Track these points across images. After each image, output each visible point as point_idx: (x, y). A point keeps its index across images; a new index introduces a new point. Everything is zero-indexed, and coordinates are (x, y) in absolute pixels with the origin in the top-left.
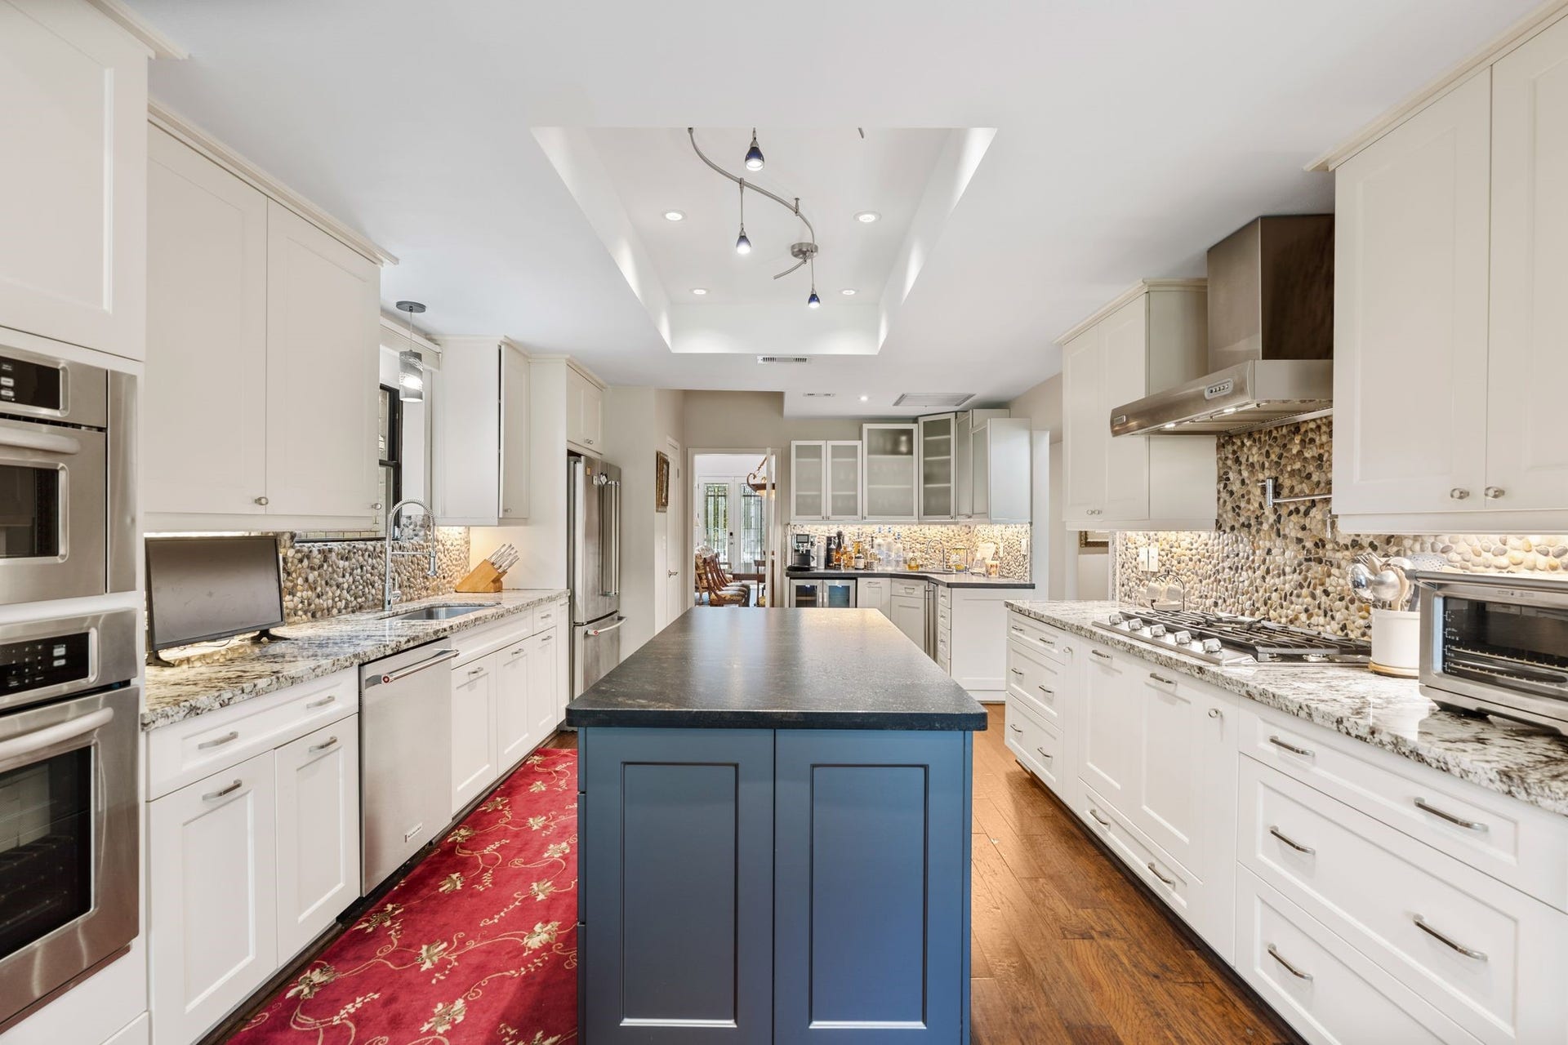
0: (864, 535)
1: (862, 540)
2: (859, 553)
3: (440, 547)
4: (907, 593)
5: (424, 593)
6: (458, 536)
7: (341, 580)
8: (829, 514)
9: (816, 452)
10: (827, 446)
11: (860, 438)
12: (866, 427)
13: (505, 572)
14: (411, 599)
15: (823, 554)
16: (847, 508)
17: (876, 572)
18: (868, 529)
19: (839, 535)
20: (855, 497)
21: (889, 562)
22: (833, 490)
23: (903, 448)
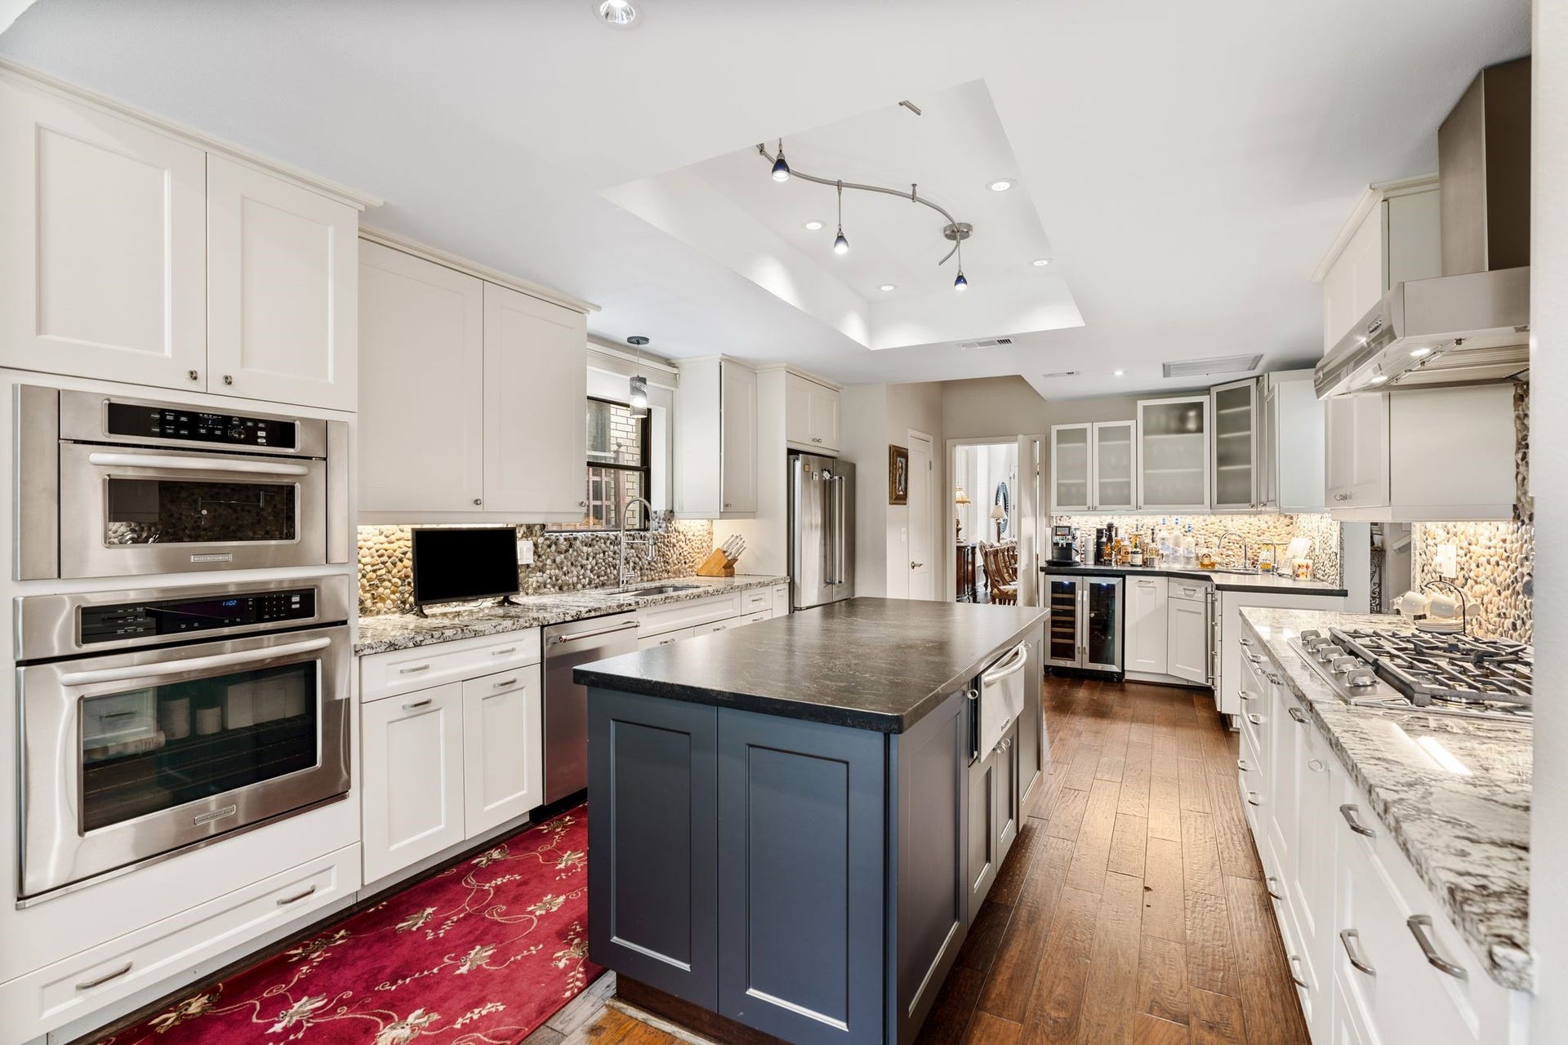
0: (1145, 527)
1: (1142, 532)
2: (1136, 547)
3: (682, 537)
4: (1186, 595)
5: (666, 575)
6: (701, 528)
7: (585, 562)
8: (1096, 503)
9: (1081, 435)
10: (1093, 429)
11: (1134, 417)
12: (1141, 404)
13: (735, 560)
14: (652, 580)
15: (1091, 548)
16: (1117, 497)
17: (1157, 569)
18: (1150, 521)
19: (1110, 527)
20: (1128, 484)
21: (1176, 559)
22: (1100, 477)
23: (1192, 425)
